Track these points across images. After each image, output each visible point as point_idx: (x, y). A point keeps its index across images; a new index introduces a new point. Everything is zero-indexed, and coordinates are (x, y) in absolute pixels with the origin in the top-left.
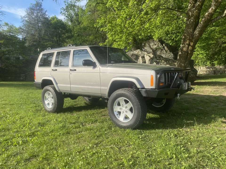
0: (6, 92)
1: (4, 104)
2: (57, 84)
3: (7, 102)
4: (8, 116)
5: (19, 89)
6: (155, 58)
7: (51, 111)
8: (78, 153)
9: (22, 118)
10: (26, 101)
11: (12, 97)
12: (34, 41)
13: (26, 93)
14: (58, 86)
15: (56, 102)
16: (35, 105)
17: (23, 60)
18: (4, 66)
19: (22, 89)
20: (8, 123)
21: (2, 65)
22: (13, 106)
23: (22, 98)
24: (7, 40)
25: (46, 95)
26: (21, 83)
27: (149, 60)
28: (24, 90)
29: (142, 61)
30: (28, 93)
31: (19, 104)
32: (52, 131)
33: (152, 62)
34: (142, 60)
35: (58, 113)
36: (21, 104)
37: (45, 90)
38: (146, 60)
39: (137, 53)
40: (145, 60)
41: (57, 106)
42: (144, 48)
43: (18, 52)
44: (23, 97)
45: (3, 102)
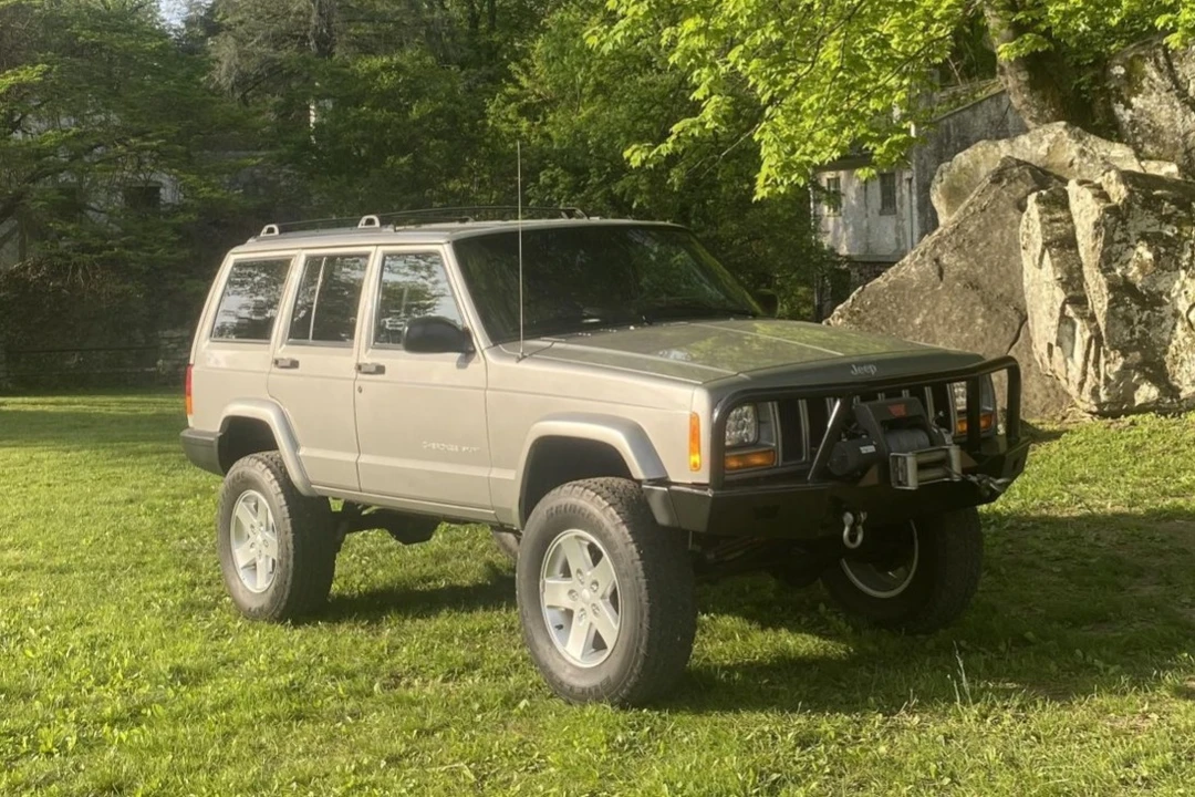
0: (35, 487)
1: (17, 569)
2: (295, 445)
3: (33, 555)
4: (32, 631)
5: (124, 465)
6: (1144, 207)
7: (261, 609)
8: (294, 784)
9: (104, 645)
10: (144, 553)
11: (70, 520)
12: (278, 40)
13: (159, 498)
14: (298, 460)
15: (288, 557)
16: (187, 576)
17: (183, 208)
18: (37, 267)
19: (144, 459)
20: (27, 666)
21: (23, 258)
22: (65, 579)
23: (126, 530)
24: (72, 53)
25: (241, 511)
26: (150, 411)
27: (1096, 225)
28: (156, 472)
29: (1045, 232)
30: (175, 497)
31: (102, 570)
32: (227, 705)
33: (1116, 238)
34: (1047, 224)
35: (296, 624)
36: (113, 568)
37: (233, 480)
38: (1076, 220)
39: (1042, 150)
40: (1070, 220)
41: (294, 578)
42: (1128, 105)
43: (145, 149)
44: (133, 525)
45: (11, 554)
